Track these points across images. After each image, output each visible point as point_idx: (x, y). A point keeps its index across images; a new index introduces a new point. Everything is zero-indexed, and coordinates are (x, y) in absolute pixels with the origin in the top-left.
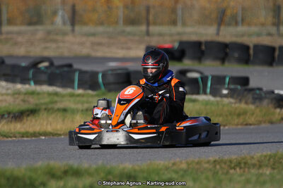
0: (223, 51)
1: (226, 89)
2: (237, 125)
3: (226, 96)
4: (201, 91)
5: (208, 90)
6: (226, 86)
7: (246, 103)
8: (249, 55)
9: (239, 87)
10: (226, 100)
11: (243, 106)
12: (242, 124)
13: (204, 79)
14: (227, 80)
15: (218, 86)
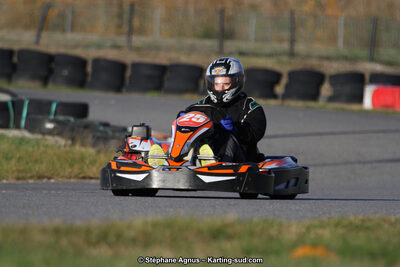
0: (46, 67)
1: (51, 121)
2: (70, 178)
3: (50, 132)
4: (12, 123)
5: (23, 123)
6: (52, 117)
7: (83, 144)
8: (85, 74)
9: (72, 119)
10: (50, 139)
11: (78, 148)
12: (76, 177)
13: (17, 105)
14: (54, 107)
15: (40, 117)
